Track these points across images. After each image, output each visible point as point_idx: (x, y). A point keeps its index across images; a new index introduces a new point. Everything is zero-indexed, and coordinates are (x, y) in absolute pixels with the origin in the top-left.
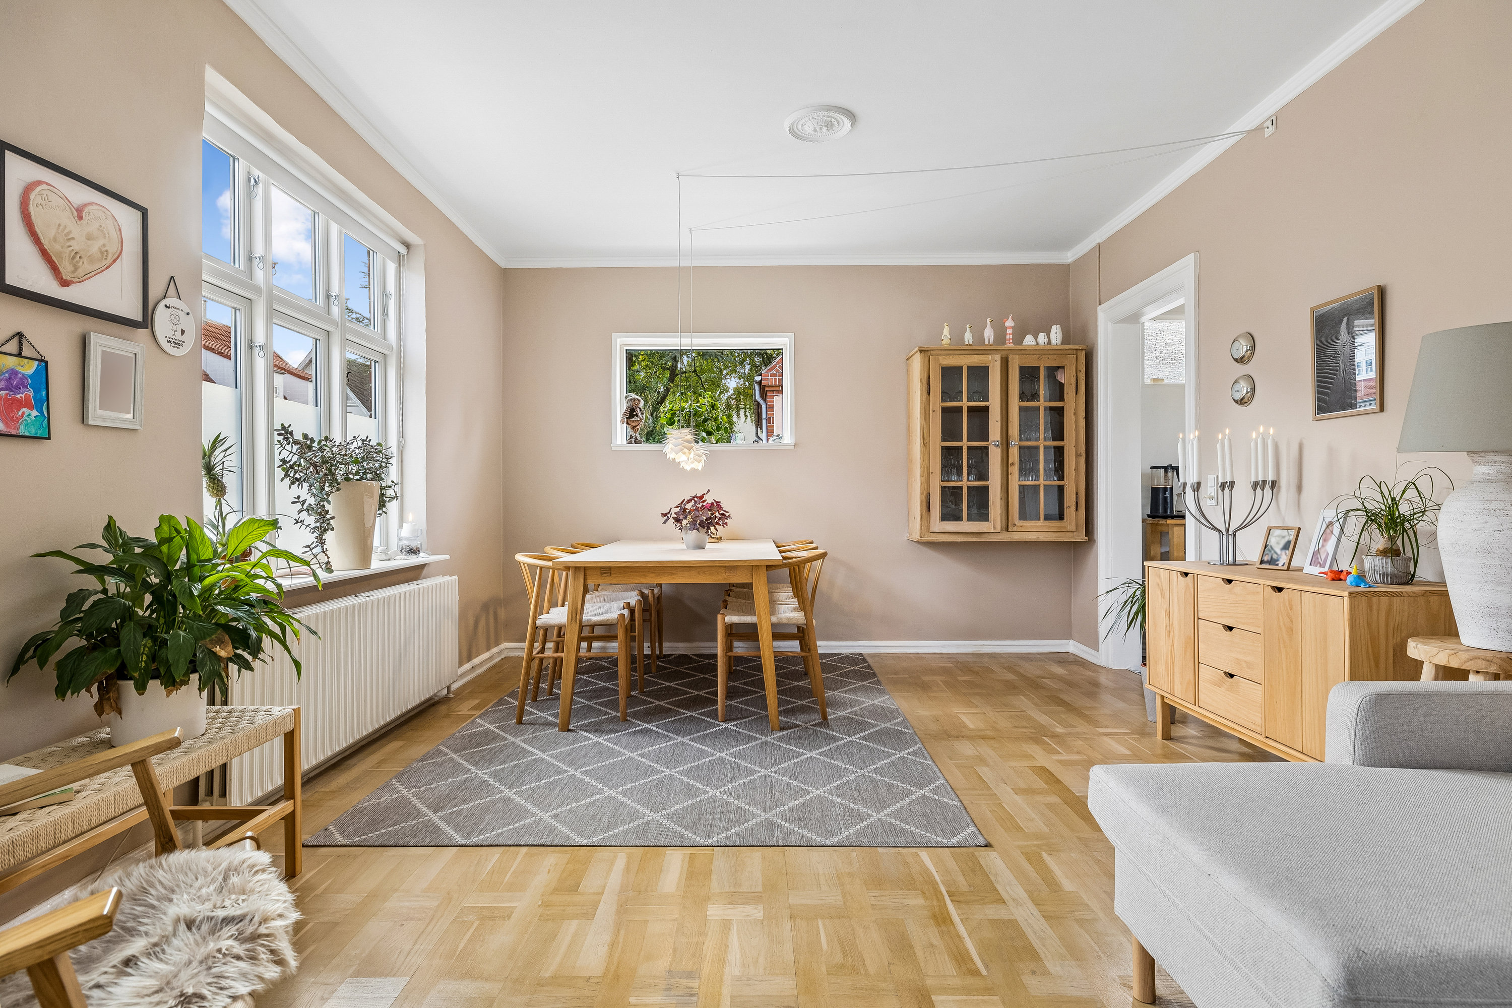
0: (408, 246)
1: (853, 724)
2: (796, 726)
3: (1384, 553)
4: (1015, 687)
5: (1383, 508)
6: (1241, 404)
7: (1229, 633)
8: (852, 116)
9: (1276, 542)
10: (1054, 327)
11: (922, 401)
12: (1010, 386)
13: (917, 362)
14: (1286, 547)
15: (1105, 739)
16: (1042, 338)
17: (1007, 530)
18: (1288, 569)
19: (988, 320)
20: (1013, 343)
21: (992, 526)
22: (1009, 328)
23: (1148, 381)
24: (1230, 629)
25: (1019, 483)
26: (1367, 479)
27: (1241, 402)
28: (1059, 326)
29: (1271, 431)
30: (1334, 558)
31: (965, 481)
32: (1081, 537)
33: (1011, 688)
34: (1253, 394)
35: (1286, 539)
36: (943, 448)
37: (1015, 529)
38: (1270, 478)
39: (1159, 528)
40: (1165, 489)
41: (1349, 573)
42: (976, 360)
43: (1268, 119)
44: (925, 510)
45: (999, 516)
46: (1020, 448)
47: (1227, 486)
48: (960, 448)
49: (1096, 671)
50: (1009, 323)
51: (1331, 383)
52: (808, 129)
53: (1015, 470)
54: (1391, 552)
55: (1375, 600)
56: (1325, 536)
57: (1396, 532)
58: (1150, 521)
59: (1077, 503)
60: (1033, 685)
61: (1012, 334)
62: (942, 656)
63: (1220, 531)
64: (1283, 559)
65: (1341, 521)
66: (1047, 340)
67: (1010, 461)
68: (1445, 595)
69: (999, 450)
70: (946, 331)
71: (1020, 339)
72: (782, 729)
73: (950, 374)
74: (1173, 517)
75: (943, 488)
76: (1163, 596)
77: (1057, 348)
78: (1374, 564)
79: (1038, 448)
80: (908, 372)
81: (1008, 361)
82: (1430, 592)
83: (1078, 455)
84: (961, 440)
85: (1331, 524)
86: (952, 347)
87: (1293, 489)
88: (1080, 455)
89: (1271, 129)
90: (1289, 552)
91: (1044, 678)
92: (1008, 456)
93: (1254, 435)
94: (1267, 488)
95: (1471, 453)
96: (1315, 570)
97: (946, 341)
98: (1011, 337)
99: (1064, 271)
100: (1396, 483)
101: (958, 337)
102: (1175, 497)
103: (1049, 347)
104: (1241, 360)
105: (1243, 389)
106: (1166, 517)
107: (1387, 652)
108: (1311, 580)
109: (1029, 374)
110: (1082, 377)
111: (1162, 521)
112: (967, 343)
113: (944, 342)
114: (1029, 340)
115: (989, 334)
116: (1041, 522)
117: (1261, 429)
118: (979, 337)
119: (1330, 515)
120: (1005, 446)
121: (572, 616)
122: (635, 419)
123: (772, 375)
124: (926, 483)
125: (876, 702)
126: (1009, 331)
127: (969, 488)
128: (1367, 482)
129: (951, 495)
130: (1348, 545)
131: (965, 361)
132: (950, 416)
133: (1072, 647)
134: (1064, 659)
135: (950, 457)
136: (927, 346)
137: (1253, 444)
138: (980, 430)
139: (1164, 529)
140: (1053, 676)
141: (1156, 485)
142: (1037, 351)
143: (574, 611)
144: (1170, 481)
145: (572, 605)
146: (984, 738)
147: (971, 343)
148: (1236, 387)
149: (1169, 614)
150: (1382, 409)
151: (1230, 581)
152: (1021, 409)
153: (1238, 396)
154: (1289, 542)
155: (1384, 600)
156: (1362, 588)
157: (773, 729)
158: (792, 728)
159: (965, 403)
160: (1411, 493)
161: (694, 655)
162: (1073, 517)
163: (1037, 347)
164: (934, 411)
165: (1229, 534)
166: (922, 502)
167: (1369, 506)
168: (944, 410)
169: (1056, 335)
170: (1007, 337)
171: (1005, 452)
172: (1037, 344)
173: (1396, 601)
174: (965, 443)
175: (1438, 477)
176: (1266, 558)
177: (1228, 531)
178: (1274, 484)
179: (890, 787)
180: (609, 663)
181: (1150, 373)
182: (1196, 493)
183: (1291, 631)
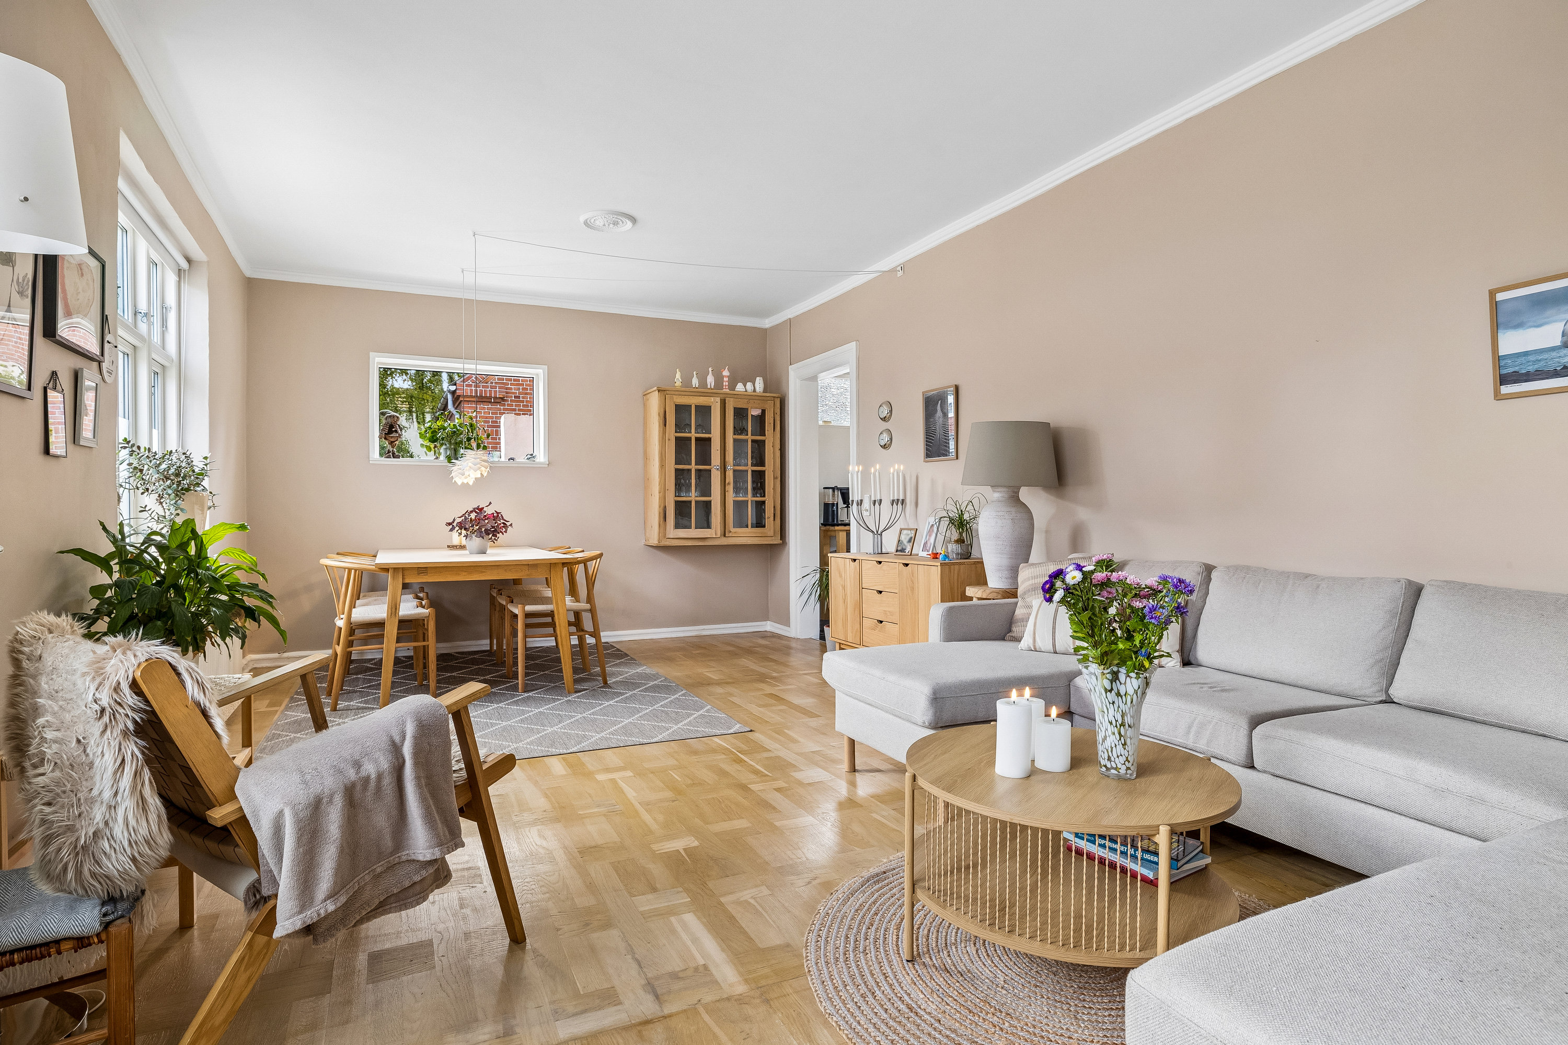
0: (189, 260)
1: (629, 684)
2: (586, 689)
3: (957, 541)
4: (736, 654)
5: (957, 516)
6: (884, 448)
7: (880, 595)
8: (634, 220)
9: (904, 538)
10: (758, 379)
11: (659, 431)
12: (727, 422)
13: (655, 400)
14: (910, 541)
15: (805, 676)
16: (749, 386)
17: (725, 536)
18: (911, 555)
19: (710, 369)
20: (729, 388)
21: (713, 533)
22: (726, 376)
23: (821, 423)
24: (880, 592)
25: (734, 499)
26: (950, 499)
27: (884, 447)
28: (761, 378)
29: (902, 467)
30: (934, 546)
31: (693, 496)
32: (777, 541)
33: (733, 655)
34: (891, 442)
35: (910, 536)
36: (677, 470)
37: (730, 535)
38: (901, 498)
39: (829, 533)
40: (833, 504)
41: (941, 554)
42: (702, 401)
43: (899, 266)
44: (662, 520)
45: (719, 524)
46: (734, 471)
47: (877, 502)
48: (689, 471)
49: (788, 641)
50: (726, 373)
51: (933, 440)
52: (599, 223)
53: (730, 488)
54: (960, 541)
55: (952, 567)
56: (930, 532)
57: (963, 530)
58: (824, 528)
59: (774, 514)
60: (749, 652)
61: (728, 381)
62: (673, 639)
63: (873, 532)
64: (908, 549)
65: (937, 524)
66: (753, 388)
67: (727, 482)
68: (982, 563)
69: (719, 473)
70: (678, 375)
71: (732, 387)
72: (576, 692)
73: (681, 410)
74: (838, 525)
75: (677, 503)
76: (841, 576)
77: (759, 394)
78: (953, 548)
79: (747, 471)
80: (645, 406)
81: (725, 403)
82: (977, 562)
83: (775, 478)
84: (690, 464)
85: (933, 525)
86: (683, 389)
87: (913, 504)
88: (777, 478)
89: (900, 274)
90: (911, 544)
91: (755, 647)
92: (725, 477)
93: (892, 470)
94: (900, 504)
95: (992, 486)
96: (924, 554)
97: (678, 384)
98: (727, 384)
99: (763, 333)
100: (963, 500)
101: (687, 382)
102: (839, 510)
103: (754, 394)
104: (884, 419)
105: (885, 438)
106: (834, 525)
107: (958, 596)
108: (923, 558)
109: (740, 413)
110: (778, 418)
111: (832, 528)
112: (694, 386)
113: (676, 385)
114: (740, 387)
115: (710, 380)
116: (749, 529)
117: (896, 467)
118: (703, 383)
119: (932, 520)
120: (723, 469)
121: (391, 610)
122: (394, 435)
123: (467, 386)
124: (663, 498)
125: (638, 671)
126: (726, 379)
127: (696, 502)
128: (950, 501)
129: (682, 509)
130: (941, 538)
131: (694, 401)
132: (682, 445)
133: (769, 626)
134: (764, 635)
135: (681, 478)
136: (664, 387)
137: (891, 475)
138: (704, 457)
139: (833, 534)
140: (761, 646)
141: (827, 501)
142: (744, 396)
143: (394, 606)
144: (836, 499)
145: (392, 601)
146: (727, 683)
147: (697, 386)
148: (882, 437)
149: (844, 587)
150: (957, 458)
151: (880, 563)
152: (735, 440)
153: (883, 444)
154: (911, 538)
155: (956, 567)
156: (947, 561)
157: (569, 693)
158: (583, 691)
159: (693, 435)
160: (970, 507)
161: (456, 653)
162: (771, 524)
163: (746, 393)
164: (669, 440)
165: (878, 534)
166: (660, 513)
167: (951, 515)
168: (677, 438)
169: (759, 384)
170: (724, 384)
171: (723, 474)
172: (746, 391)
173: (962, 567)
174: (693, 467)
175: (982, 499)
176: (899, 549)
177: (877, 532)
178: (903, 500)
179: (677, 713)
180: (375, 664)
181: (822, 417)
182: (859, 506)
183: (913, 589)
